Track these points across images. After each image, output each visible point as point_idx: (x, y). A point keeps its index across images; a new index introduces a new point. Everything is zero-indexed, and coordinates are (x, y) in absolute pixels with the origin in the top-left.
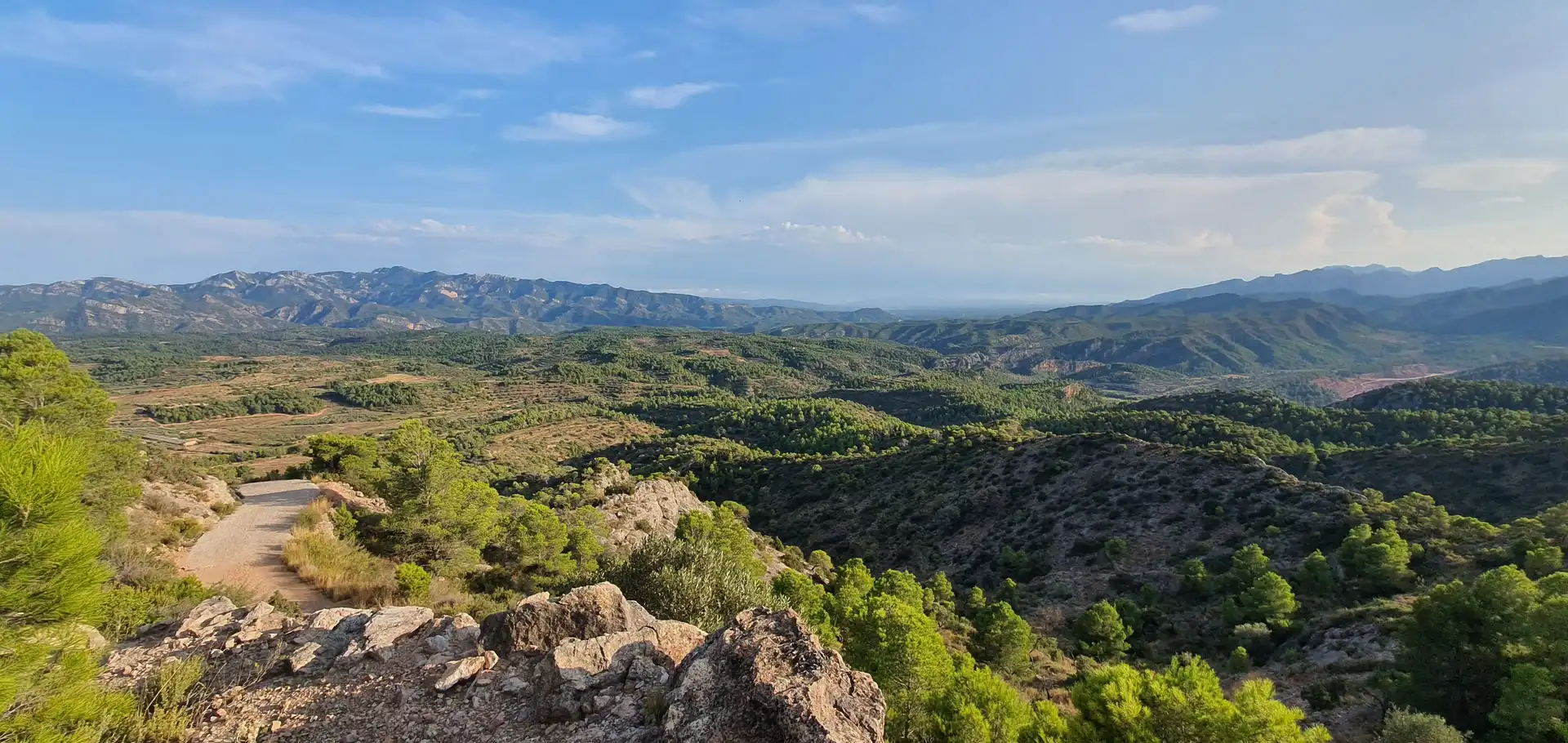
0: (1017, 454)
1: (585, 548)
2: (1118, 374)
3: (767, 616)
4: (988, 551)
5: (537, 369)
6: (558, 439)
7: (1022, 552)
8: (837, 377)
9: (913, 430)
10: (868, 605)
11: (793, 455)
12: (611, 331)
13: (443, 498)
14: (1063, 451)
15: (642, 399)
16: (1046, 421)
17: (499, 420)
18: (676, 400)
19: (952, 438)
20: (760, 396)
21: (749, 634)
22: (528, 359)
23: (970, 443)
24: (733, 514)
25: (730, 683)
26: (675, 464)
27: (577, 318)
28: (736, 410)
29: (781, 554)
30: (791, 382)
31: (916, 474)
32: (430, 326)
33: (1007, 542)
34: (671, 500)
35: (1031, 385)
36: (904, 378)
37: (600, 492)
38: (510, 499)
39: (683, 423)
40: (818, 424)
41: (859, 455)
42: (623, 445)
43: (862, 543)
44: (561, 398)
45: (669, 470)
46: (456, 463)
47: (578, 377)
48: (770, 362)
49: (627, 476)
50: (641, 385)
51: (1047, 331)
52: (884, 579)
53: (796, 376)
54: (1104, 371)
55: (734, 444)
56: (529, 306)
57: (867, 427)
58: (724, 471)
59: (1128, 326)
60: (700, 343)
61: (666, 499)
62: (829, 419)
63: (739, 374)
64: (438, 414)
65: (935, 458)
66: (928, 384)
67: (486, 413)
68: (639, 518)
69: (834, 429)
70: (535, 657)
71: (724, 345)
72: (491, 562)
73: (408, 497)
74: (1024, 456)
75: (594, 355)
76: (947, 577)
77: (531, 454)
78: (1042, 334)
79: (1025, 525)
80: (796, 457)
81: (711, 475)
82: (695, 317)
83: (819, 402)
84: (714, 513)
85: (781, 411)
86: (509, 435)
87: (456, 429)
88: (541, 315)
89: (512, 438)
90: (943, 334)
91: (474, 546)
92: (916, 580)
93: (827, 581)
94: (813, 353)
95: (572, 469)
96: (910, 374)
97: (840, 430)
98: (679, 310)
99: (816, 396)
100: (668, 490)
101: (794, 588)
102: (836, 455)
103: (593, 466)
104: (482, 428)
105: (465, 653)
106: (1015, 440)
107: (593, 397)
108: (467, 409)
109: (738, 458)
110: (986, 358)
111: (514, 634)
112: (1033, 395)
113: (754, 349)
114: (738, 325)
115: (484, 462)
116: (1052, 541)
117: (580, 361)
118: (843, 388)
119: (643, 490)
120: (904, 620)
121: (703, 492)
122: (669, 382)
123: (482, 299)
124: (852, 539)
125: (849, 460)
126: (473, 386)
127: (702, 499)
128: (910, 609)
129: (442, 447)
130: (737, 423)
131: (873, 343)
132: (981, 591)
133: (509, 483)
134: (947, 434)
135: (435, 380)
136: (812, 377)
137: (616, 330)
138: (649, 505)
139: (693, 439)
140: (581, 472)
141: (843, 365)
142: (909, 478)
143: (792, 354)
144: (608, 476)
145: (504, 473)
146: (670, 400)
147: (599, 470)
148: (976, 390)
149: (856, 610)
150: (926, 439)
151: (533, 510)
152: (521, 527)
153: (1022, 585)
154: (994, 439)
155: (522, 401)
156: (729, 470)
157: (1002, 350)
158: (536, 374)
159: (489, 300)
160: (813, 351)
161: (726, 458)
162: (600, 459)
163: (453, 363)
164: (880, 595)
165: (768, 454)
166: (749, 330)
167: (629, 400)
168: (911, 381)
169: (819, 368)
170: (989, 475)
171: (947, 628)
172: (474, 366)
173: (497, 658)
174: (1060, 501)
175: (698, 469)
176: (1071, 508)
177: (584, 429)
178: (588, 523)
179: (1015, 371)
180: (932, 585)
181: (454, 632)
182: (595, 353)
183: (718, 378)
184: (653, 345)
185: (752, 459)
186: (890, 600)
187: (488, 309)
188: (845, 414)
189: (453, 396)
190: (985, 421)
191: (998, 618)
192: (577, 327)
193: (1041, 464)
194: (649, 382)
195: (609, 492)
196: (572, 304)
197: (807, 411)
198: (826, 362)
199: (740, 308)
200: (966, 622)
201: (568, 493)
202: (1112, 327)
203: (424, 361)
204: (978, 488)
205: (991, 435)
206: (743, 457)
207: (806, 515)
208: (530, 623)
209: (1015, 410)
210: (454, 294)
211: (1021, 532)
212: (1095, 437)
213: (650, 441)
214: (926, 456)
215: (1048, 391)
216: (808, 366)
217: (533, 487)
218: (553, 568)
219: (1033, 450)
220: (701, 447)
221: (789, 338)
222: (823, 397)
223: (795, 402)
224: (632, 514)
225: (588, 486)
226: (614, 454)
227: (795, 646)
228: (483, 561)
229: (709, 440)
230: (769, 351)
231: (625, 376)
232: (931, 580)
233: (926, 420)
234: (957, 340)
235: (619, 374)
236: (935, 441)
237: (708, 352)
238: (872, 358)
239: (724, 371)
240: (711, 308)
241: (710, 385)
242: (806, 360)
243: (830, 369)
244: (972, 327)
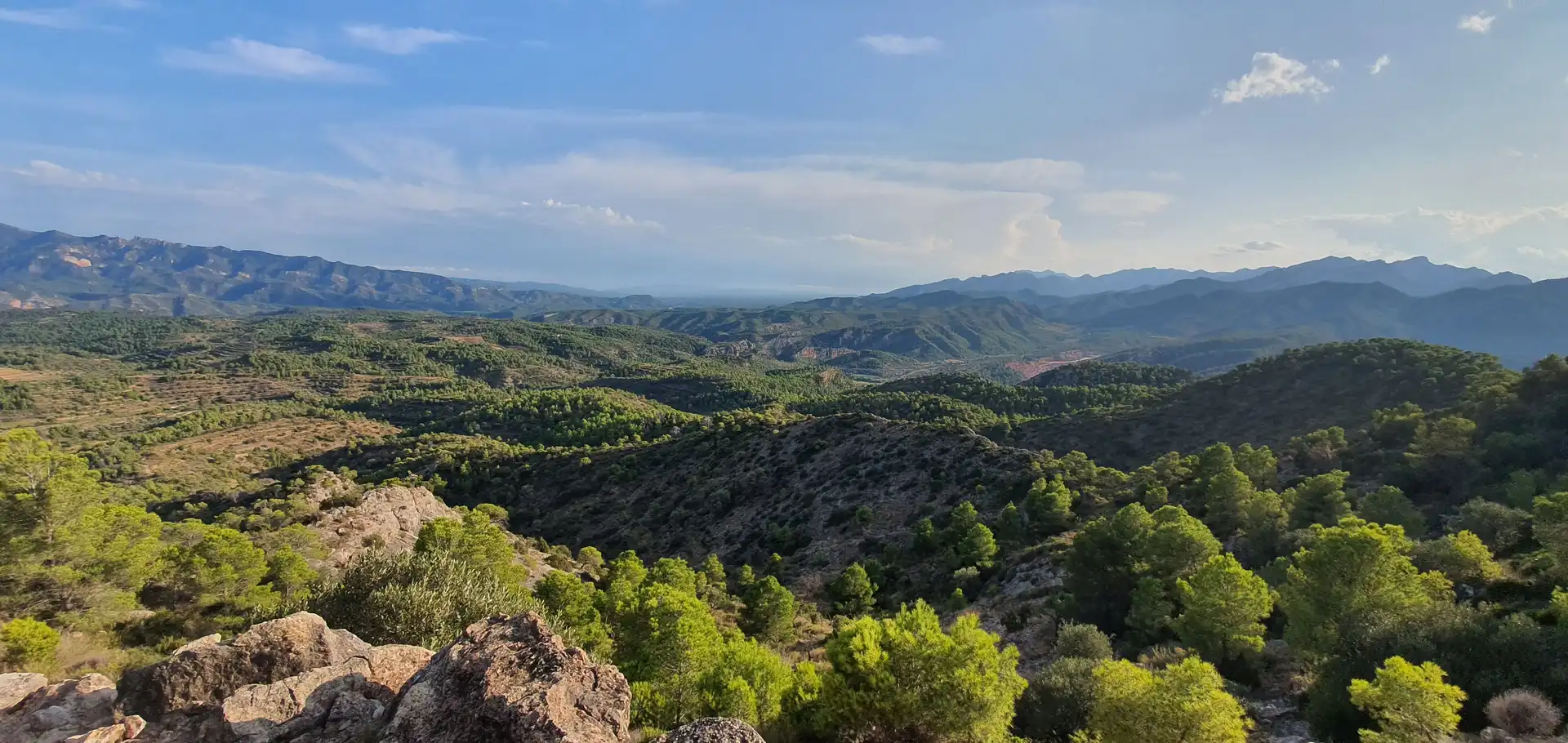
0: (783, 436)
1: (292, 576)
2: (866, 360)
3: (504, 623)
4: (757, 530)
5: (216, 360)
6: (251, 447)
7: (786, 527)
8: (606, 366)
9: (684, 417)
10: (639, 597)
11: (559, 448)
12: (327, 314)
13: (73, 531)
14: (821, 431)
15: (371, 394)
16: (806, 404)
17: (160, 425)
18: (416, 394)
19: (722, 424)
20: (521, 387)
21: (481, 645)
22: (203, 348)
23: (739, 428)
24: (488, 518)
25: (455, 703)
26: (416, 467)
27: (274, 297)
28: (491, 402)
29: (546, 556)
30: (555, 371)
31: (690, 460)
32: (47, 304)
33: (774, 519)
34: (411, 507)
35: (793, 371)
36: (675, 366)
37: (314, 507)
38: (179, 524)
39: (426, 420)
40: (587, 414)
41: (630, 445)
42: (346, 449)
43: (635, 534)
44: (254, 395)
45: (408, 475)
46: (92, 483)
47: (279, 369)
48: (532, 350)
49: (352, 485)
50: (369, 377)
51: (807, 320)
52: (656, 569)
53: (561, 365)
54: (855, 357)
55: (490, 441)
56: (202, 280)
57: (638, 417)
58: (478, 471)
59: (873, 316)
60: (445, 329)
61: (404, 508)
62: (599, 409)
63: (495, 363)
64: (66, 420)
65: (706, 444)
66: (699, 371)
67: (140, 417)
68: (368, 533)
69: (604, 419)
70: (197, 713)
71: (476, 331)
72: (152, 606)
73: (16, 533)
74: (788, 438)
75: (303, 342)
76: (719, 560)
77: (210, 467)
78: (802, 323)
79: (788, 502)
80: (563, 451)
81: (464, 476)
82: (438, 299)
83: (586, 392)
84: (465, 519)
85: (545, 402)
86: (177, 444)
87: (93, 439)
88: (221, 293)
89: (180, 448)
90: (713, 322)
91: (125, 587)
92: (688, 566)
93: (597, 578)
94: (579, 340)
95: (273, 482)
96: (681, 362)
97: (610, 420)
98: (420, 289)
99: (583, 386)
100: (406, 498)
101: (560, 590)
102: (606, 446)
103: (304, 477)
104: (133, 437)
105: (95, 724)
106: (780, 423)
107: (302, 393)
108: (109, 412)
109: (495, 455)
110: (753, 346)
111: (168, 690)
112: (795, 381)
113: (512, 336)
114: (492, 310)
115: (138, 479)
116: (811, 514)
117: (280, 350)
118: (613, 376)
119: (373, 500)
120: (676, 607)
121: (451, 496)
122: (408, 373)
123: (130, 269)
124: (625, 532)
125: (620, 451)
126: (119, 382)
127: (450, 503)
128: (682, 595)
129: (68, 464)
130: (493, 418)
131: (644, 331)
132: (750, 568)
133: (179, 505)
134: (717, 420)
135: (56, 376)
136: (578, 366)
137: (333, 313)
138: (381, 517)
139: (438, 437)
140: (285, 485)
141: (612, 353)
142: (681, 465)
143: (556, 341)
144: (325, 487)
145: (168, 493)
146: (408, 394)
147: (312, 481)
148: (743, 376)
149: (627, 603)
150: (697, 425)
151: (215, 537)
152: (197, 558)
153: (787, 558)
154: (761, 423)
155: (194, 400)
156: (484, 469)
157: (767, 338)
158: (217, 366)
159: (141, 270)
160: (578, 338)
161: (481, 456)
162: (313, 467)
163: (86, 353)
164: (652, 585)
165: (530, 450)
166: (506, 315)
167: (355, 393)
168: (683, 369)
169: (587, 356)
170: (757, 457)
171: (718, 608)
172: (119, 356)
173: (144, 724)
174: (819, 477)
175: (444, 471)
176: (828, 484)
177: (289, 433)
178: (297, 545)
179: (780, 358)
180: (704, 569)
181: (80, 699)
182: (304, 339)
183: (469, 368)
184: (384, 330)
185: (512, 455)
186: (662, 588)
187: (142, 283)
188: (615, 404)
189: (87, 397)
190: (752, 406)
191: (765, 592)
192: (277, 308)
193: (803, 445)
194: (379, 374)
195: (325, 505)
196: (268, 279)
197: (574, 402)
198: (595, 351)
199: (495, 290)
200: (736, 600)
201: (267, 511)
202: (862, 318)
203: (39, 350)
204: (746, 470)
205: (758, 419)
206: (501, 454)
207: (575, 511)
208: (190, 675)
209: (780, 395)
210: (86, 263)
211: (785, 510)
212: (846, 418)
213: (382, 442)
214: (697, 443)
215: (809, 377)
216: (574, 354)
217: (214, 508)
218: (247, 605)
219: (796, 431)
220: (450, 446)
221: (554, 324)
222: (591, 386)
223: (561, 392)
224: (359, 529)
225: (297, 501)
226: (332, 461)
227: (534, 651)
228: (141, 606)
229: (459, 437)
230: (529, 338)
231: (346, 367)
232: (703, 564)
233: (698, 407)
234: (724, 328)
235: (339, 365)
236: (705, 428)
237: (456, 339)
238: (642, 346)
239: (476, 360)
240: (459, 290)
241: (459, 377)
242: (572, 348)
243: (599, 357)
244: (740, 316)
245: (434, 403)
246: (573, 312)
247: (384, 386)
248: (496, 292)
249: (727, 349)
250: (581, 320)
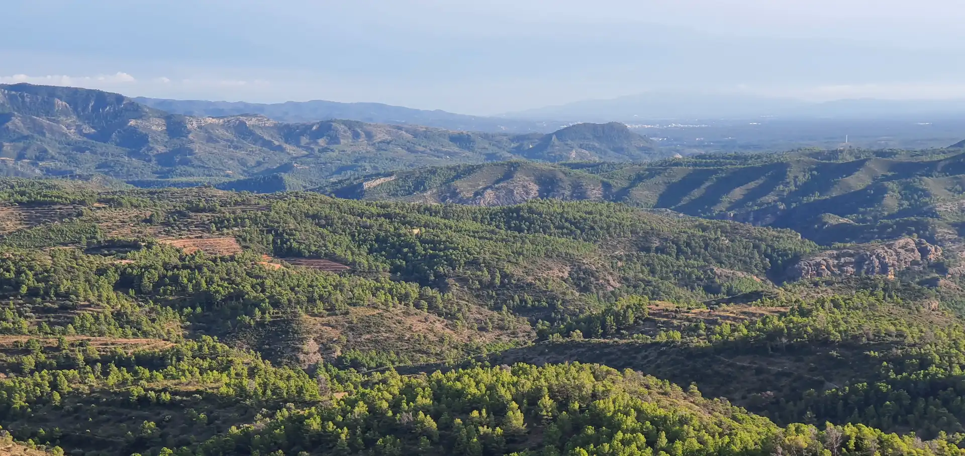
8: (544, 311)
18: (111, 380)
48: (354, 269)
53: (432, 308)
60: (149, 221)
63: (276, 304)
71: (221, 224)
90: (805, 189)
94: (471, 243)
96: (734, 296)
99: (491, 359)
118: (577, 337)
122: (82, 329)
131: (623, 215)
136: (474, 311)
143: (411, 246)
146: (91, 380)
169: (491, 285)
183: (217, 315)
194: (19, 332)
198: (509, 269)
216: (463, 280)
221: (400, 204)
230: (347, 239)
237: (178, 244)
238: (629, 258)
239: (230, 297)
240: (157, 126)
241: (195, 338)
242: (451, 263)
243: (521, 287)
244: (880, 172)
245: (160, 404)
246: (433, 172)
247: (29, 361)
248: (243, 131)
249: (858, 264)
250: (454, 194)
